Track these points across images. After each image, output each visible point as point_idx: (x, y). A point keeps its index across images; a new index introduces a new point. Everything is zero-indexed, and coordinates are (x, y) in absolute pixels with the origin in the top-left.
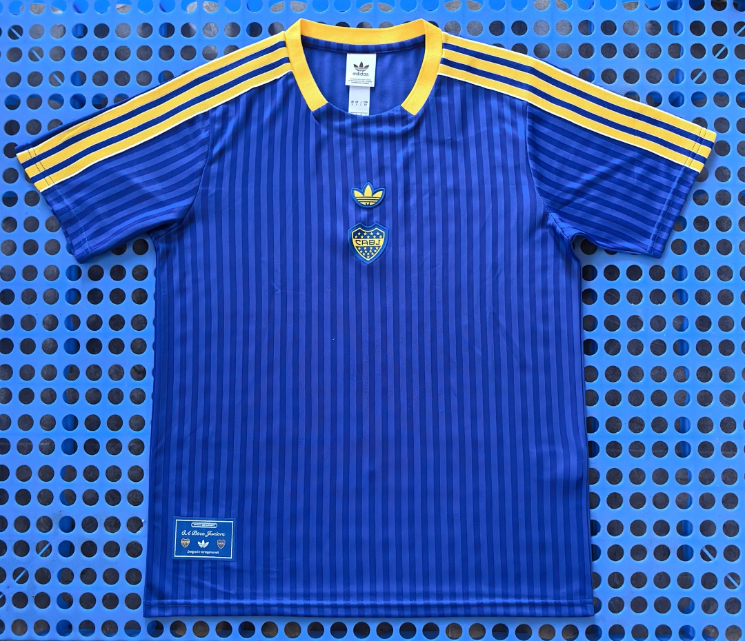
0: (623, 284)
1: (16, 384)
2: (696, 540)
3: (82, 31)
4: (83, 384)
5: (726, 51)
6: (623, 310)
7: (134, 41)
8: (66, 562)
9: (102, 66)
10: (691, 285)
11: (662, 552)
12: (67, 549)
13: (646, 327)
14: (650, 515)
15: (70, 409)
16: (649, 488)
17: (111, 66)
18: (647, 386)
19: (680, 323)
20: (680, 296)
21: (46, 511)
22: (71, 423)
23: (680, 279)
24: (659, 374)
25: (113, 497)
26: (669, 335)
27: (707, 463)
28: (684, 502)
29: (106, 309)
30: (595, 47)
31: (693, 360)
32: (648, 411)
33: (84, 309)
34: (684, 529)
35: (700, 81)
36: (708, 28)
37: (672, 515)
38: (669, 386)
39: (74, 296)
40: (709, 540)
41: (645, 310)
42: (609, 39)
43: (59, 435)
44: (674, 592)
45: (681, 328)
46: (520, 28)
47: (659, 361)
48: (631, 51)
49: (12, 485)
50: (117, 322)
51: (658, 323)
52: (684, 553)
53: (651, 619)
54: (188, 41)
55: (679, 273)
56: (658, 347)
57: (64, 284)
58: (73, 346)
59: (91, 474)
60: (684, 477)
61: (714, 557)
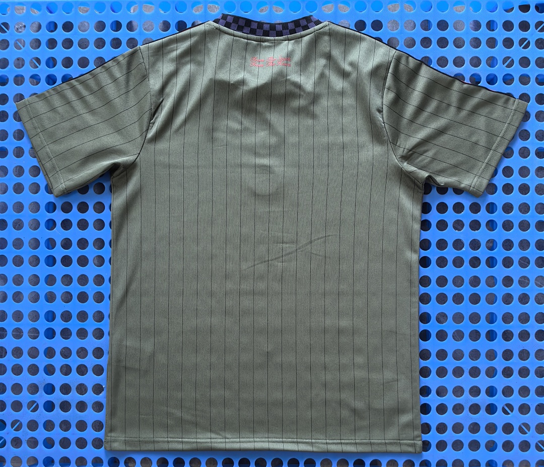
0: (450, 216)
1: (10, 288)
2: (499, 400)
3: (53, 27)
4: (59, 289)
5: (529, 43)
6: (450, 235)
7: (92, 35)
8: (49, 416)
9: (68, 53)
10: (499, 216)
11: (475, 409)
12: (49, 406)
13: (466, 247)
14: (467, 382)
15: (50, 307)
16: (466, 363)
17: (75, 53)
18: (466, 290)
19: (491, 245)
20: (491, 225)
21: (34, 379)
22: (51, 316)
23: (492, 212)
24: (475, 281)
25: (82, 370)
26: (483, 253)
27: (508, 345)
28: (491, 373)
29: (75, 234)
30: (432, 40)
31: (499, 271)
32: (466, 308)
33: (59, 234)
34: (491, 392)
35: (510, 66)
36: (516, 26)
37: (483, 382)
38: (482, 290)
39: (51, 224)
40: (509, 400)
41: (466, 235)
42: (443, 34)
43: (42, 325)
44: (482, 437)
45: (491, 249)
46: (377, 25)
47: (476, 272)
48: (459, 43)
49: (9, 361)
50: (83, 244)
51: (475, 245)
52: (491, 409)
53: (466, 455)
54: (132, 34)
55: (491, 208)
56: (475, 262)
57: (43, 216)
58: (51, 261)
59: (66, 353)
60: (491, 355)
61: (512, 411)
